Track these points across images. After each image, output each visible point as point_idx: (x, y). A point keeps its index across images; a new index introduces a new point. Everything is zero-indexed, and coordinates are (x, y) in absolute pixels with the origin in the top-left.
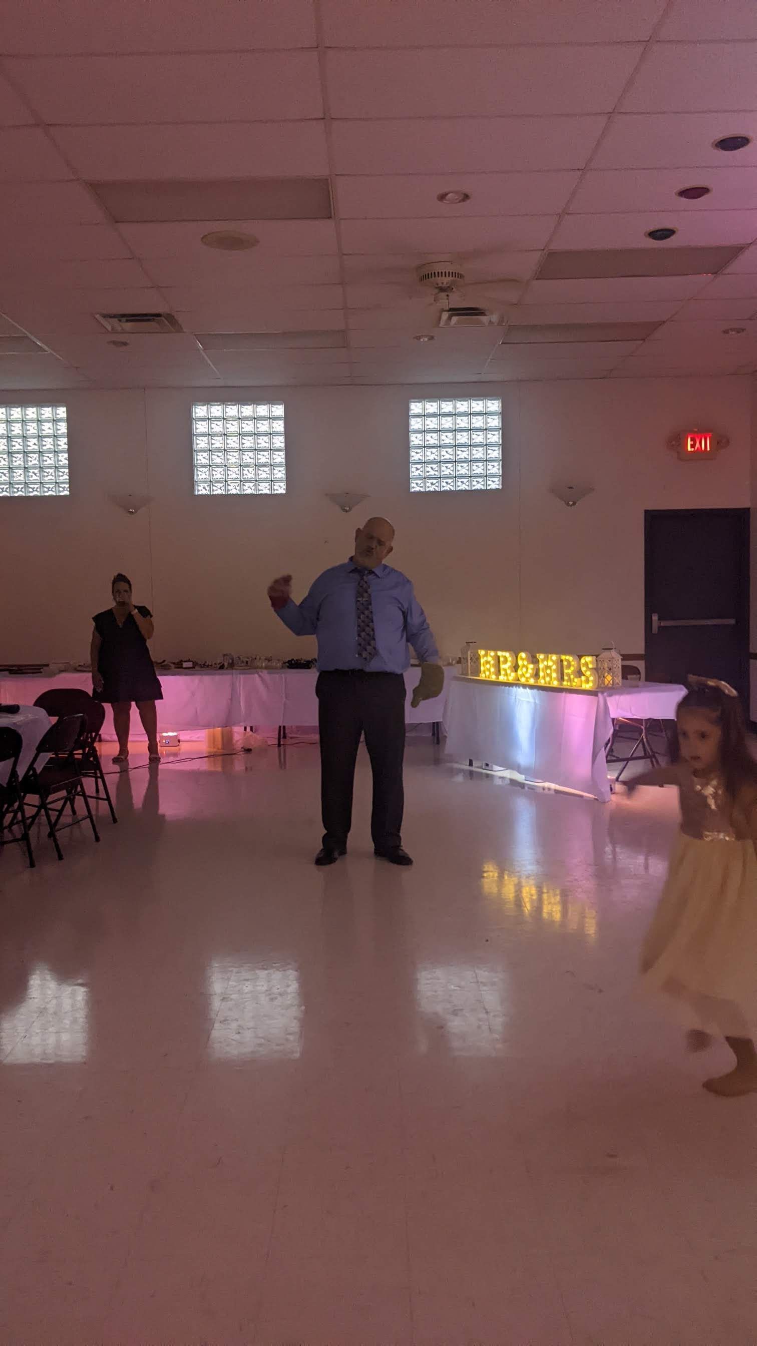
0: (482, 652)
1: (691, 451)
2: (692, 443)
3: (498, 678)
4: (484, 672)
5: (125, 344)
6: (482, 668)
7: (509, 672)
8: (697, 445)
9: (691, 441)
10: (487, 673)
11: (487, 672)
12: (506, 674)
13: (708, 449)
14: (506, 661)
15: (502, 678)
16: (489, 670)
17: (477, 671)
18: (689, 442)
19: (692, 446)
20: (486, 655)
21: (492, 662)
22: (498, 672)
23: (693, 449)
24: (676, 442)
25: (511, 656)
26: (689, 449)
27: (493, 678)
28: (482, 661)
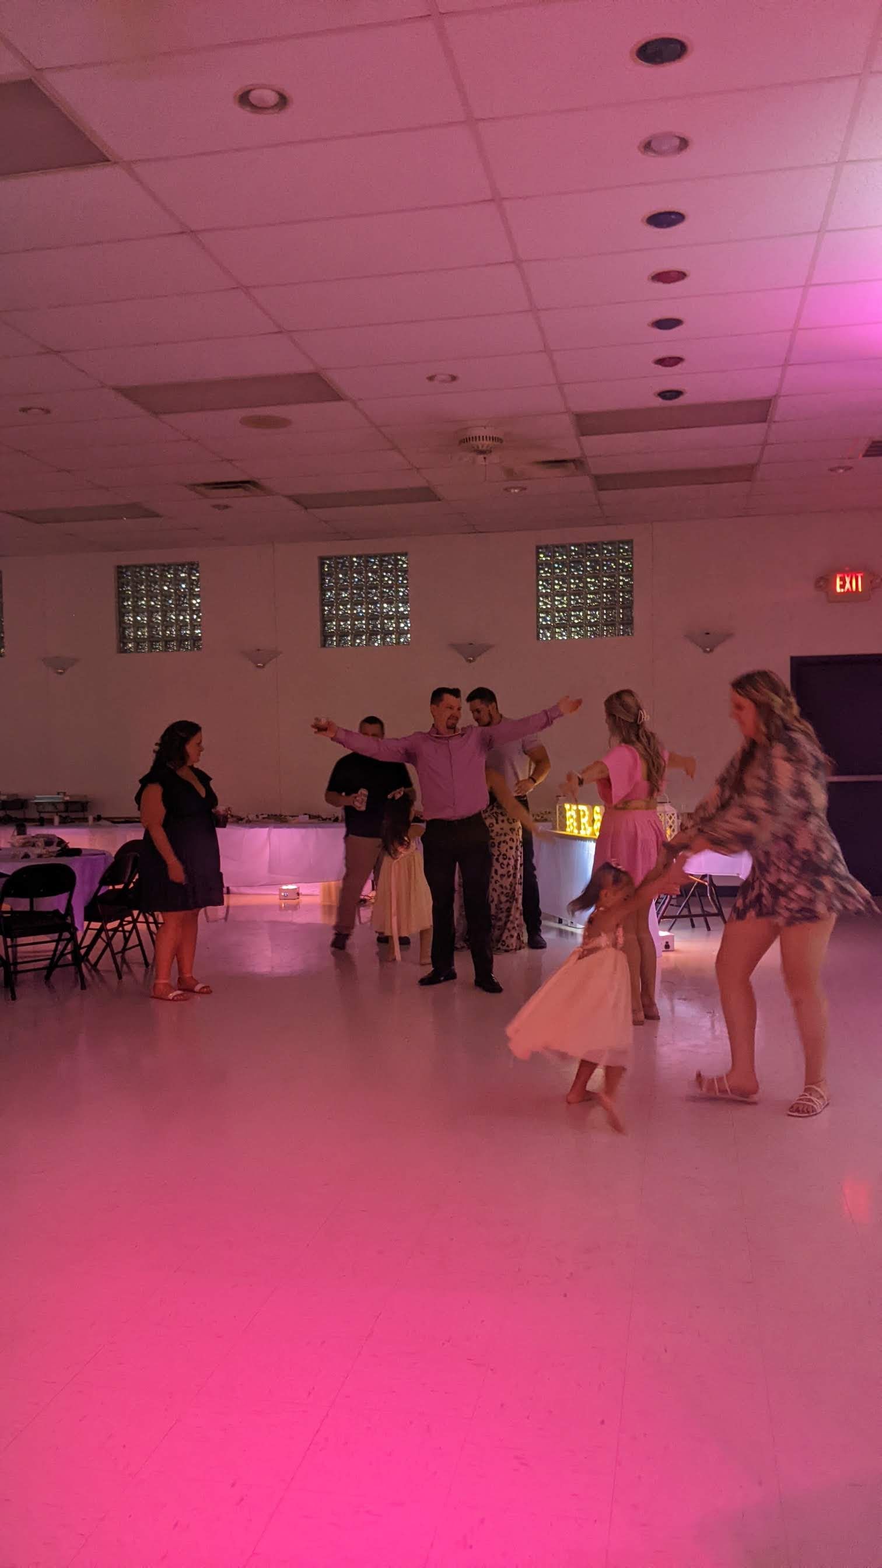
0: (567, 806)
1: (841, 593)
2: (842, 583)
3: (579, 833)
4: (569, 826)
5: (227, 507)
6: (568, 823)
7: (587, 826)
8: (848, 586)
9: (841, 580)
10: (572, 827)
11: (571, 829)
12: (585, 829)
13: (860, 590)
14: (584, 815)
15: (583, 833)
16: (572, 824)
17: (564, 826)
18: (838, 583)
19: (843, 586)
20: (570, 810)
21: (575, 816)
22: (579, 828)
23: (842, 590)
24: (824, 582)
25: (588, 809)
26: (838, 590)
27: (576, 833)
28: (568, 814)
